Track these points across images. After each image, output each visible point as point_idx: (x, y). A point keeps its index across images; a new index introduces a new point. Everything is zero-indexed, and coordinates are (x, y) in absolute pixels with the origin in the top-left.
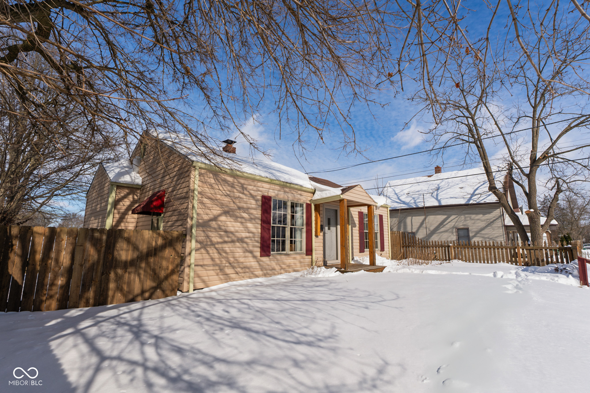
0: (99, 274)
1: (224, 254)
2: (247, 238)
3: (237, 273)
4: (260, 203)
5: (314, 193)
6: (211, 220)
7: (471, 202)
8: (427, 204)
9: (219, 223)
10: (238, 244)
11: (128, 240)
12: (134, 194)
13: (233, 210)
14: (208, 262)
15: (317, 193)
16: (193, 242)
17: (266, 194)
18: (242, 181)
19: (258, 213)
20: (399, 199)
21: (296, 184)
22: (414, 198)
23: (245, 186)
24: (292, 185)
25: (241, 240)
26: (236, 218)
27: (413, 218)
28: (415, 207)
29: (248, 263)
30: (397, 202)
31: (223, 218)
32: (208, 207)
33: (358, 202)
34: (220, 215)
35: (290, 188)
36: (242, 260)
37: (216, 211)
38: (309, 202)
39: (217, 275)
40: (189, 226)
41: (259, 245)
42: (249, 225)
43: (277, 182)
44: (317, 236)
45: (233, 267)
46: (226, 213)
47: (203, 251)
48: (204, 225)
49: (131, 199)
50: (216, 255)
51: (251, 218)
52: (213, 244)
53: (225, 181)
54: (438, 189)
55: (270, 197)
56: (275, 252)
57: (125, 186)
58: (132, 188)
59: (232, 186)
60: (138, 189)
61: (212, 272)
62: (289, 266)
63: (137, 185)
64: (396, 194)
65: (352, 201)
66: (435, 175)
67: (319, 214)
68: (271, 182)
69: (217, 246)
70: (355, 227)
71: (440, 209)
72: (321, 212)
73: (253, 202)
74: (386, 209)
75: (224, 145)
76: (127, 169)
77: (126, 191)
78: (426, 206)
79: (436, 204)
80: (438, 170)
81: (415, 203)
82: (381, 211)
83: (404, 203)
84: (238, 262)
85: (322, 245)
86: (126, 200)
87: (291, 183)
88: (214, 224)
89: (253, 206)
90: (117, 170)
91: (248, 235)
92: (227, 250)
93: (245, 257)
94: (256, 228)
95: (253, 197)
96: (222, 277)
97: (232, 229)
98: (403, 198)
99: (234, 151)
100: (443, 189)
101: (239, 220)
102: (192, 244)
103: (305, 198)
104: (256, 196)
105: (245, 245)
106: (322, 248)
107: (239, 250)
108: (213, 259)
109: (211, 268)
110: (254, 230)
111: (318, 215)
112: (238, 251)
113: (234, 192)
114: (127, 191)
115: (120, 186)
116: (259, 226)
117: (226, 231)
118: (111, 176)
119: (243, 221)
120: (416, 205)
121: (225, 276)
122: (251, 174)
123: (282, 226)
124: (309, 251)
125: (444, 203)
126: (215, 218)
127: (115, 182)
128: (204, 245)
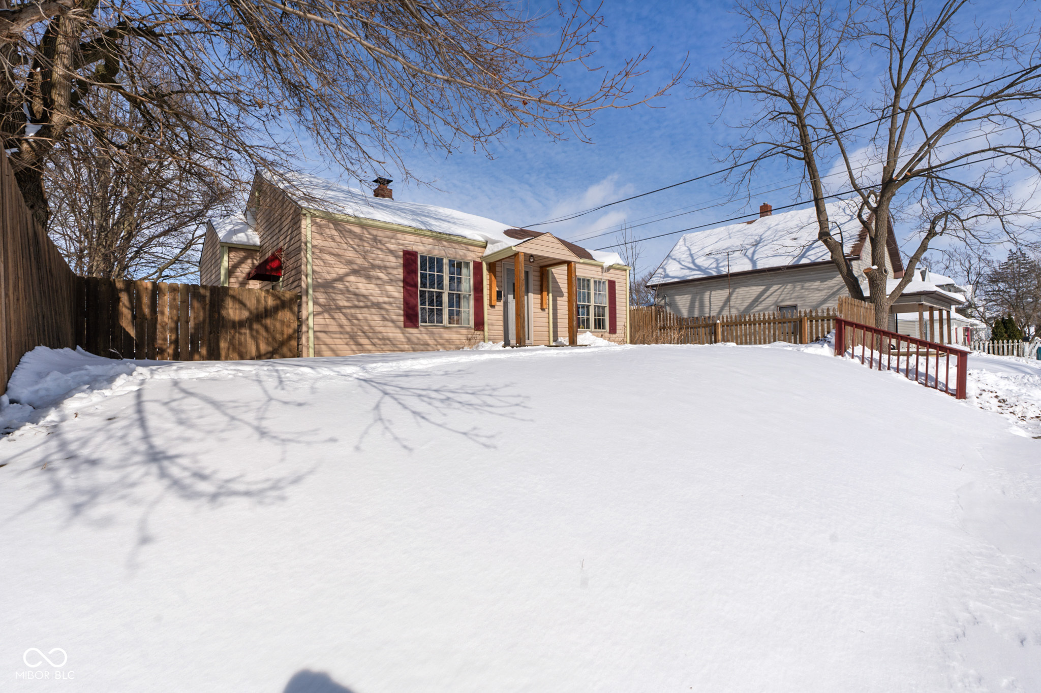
0: (207, 333)
1: (355, 321)
2: (385, 303)
3: (374, 345)
4: (401, 261)
5: (485, 247)
6: (335, 280)
7: (804, 261)
8: (735, 269)
9: (347, 284)
10: (373, 310)
11: (234, 298)
12: (253, 258)
13: (365, 269)
14: (334, 328)
15: (489, 246)
16: (311, 304)
17: (409, 248)
18: (374, 232)
19: (399, 273)
20: (693, 262)
21: (459, 236)
22: (717, 260)
23: (378, 238)
24: (452, 237)
25: (378, 306)
26: (369, 278)
27: (713, 293)
28: (715, 274)
29: (390, 334)
30: (689, 268)
31: (352, 278)
32: (329, 264)
33: (555, 259)
34: (347, 275)
35: (450, 241)
36: (378, 329)
37: (341, 270)
38: (479, 260)
39: (347, 344)
40: (303, 285)
41: (402, 312)
42: (389, 288)
43: (429, 233)
44: (492, 306)
45: (368, 338)
46: (355, 272)
47: (326, 315)
48: (326, 286)
49: (250, 265)
50: (345, 322)
51: (391, 280)
52: (339, 308)
53: (350, 232)
54: (756, 244)
55: (416, 253)
56: (428, 324)
57: (240, 247)
58: (249, 250)
59: (361, 238)
60: (256, 251)
61: (339, 340)
62: (448, 341)
63: (254, 246)
64: (691, 255)
65: (548, 258)
66: (760, 219)
67: (495, 277)
68: (416, 232)
69: (344, 311)
70: (562, 296)
71: (756, 275)
72: (498, 274)
73: (392, 259)
74: (624, 273)
75: (376, 186)
76: (241, 226)
77: (242, 254)
78: (731, 272)
79: (748, 267)
80: (765, 210)
81: (717, 268)
82: (613, 275)
83: (699, 268)
84: (374, 332)
85: (502, 318)
86: (243, 266)
87: (450, 235)
88: (339, 285)
89: (393, 264)
90: (229, 227)
91: (386, 299)
92: (360, 316)
93: (385, 326)
94: (397, 292)
95: (391, 252)
96: (354, 347)
97: (364, 292)
98: (699, 261)
99: (389, 194)
100: (765, 243)
101: (374, 281)
102: (309, 308)
103: (472, 256)
104: (396, 251)
105: (383, 312)
106: (502, 323)
107: (376, 318)
108: (341, 326)
109: (338, 336)
110: (396, 294)
111: (493, 278)
112: (374, 319)
113: (363, 246)
114: (244, 254)
115: (232, 248)
116: (402, 290)
117: (356, 294)
118: (221, 235)
119: (381, 284)
120: (719, 271)
121: (360, 347)
122: (385, 222)
123: (436, 290)
124: (479, 324)
125: (760, 266)
126: (340, 279)
127: (226, 243)
128: (328, 309)
